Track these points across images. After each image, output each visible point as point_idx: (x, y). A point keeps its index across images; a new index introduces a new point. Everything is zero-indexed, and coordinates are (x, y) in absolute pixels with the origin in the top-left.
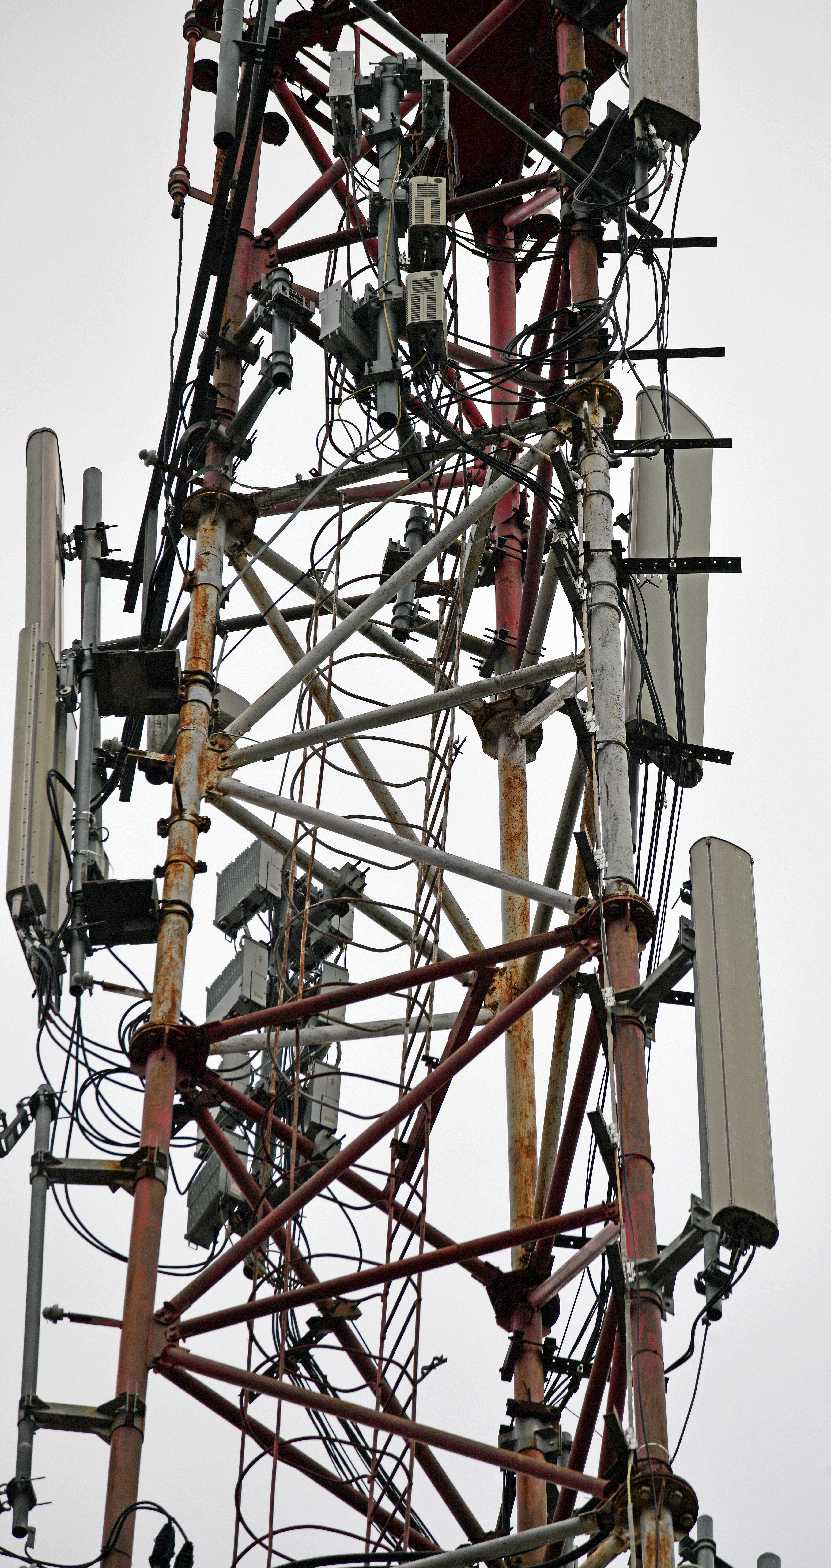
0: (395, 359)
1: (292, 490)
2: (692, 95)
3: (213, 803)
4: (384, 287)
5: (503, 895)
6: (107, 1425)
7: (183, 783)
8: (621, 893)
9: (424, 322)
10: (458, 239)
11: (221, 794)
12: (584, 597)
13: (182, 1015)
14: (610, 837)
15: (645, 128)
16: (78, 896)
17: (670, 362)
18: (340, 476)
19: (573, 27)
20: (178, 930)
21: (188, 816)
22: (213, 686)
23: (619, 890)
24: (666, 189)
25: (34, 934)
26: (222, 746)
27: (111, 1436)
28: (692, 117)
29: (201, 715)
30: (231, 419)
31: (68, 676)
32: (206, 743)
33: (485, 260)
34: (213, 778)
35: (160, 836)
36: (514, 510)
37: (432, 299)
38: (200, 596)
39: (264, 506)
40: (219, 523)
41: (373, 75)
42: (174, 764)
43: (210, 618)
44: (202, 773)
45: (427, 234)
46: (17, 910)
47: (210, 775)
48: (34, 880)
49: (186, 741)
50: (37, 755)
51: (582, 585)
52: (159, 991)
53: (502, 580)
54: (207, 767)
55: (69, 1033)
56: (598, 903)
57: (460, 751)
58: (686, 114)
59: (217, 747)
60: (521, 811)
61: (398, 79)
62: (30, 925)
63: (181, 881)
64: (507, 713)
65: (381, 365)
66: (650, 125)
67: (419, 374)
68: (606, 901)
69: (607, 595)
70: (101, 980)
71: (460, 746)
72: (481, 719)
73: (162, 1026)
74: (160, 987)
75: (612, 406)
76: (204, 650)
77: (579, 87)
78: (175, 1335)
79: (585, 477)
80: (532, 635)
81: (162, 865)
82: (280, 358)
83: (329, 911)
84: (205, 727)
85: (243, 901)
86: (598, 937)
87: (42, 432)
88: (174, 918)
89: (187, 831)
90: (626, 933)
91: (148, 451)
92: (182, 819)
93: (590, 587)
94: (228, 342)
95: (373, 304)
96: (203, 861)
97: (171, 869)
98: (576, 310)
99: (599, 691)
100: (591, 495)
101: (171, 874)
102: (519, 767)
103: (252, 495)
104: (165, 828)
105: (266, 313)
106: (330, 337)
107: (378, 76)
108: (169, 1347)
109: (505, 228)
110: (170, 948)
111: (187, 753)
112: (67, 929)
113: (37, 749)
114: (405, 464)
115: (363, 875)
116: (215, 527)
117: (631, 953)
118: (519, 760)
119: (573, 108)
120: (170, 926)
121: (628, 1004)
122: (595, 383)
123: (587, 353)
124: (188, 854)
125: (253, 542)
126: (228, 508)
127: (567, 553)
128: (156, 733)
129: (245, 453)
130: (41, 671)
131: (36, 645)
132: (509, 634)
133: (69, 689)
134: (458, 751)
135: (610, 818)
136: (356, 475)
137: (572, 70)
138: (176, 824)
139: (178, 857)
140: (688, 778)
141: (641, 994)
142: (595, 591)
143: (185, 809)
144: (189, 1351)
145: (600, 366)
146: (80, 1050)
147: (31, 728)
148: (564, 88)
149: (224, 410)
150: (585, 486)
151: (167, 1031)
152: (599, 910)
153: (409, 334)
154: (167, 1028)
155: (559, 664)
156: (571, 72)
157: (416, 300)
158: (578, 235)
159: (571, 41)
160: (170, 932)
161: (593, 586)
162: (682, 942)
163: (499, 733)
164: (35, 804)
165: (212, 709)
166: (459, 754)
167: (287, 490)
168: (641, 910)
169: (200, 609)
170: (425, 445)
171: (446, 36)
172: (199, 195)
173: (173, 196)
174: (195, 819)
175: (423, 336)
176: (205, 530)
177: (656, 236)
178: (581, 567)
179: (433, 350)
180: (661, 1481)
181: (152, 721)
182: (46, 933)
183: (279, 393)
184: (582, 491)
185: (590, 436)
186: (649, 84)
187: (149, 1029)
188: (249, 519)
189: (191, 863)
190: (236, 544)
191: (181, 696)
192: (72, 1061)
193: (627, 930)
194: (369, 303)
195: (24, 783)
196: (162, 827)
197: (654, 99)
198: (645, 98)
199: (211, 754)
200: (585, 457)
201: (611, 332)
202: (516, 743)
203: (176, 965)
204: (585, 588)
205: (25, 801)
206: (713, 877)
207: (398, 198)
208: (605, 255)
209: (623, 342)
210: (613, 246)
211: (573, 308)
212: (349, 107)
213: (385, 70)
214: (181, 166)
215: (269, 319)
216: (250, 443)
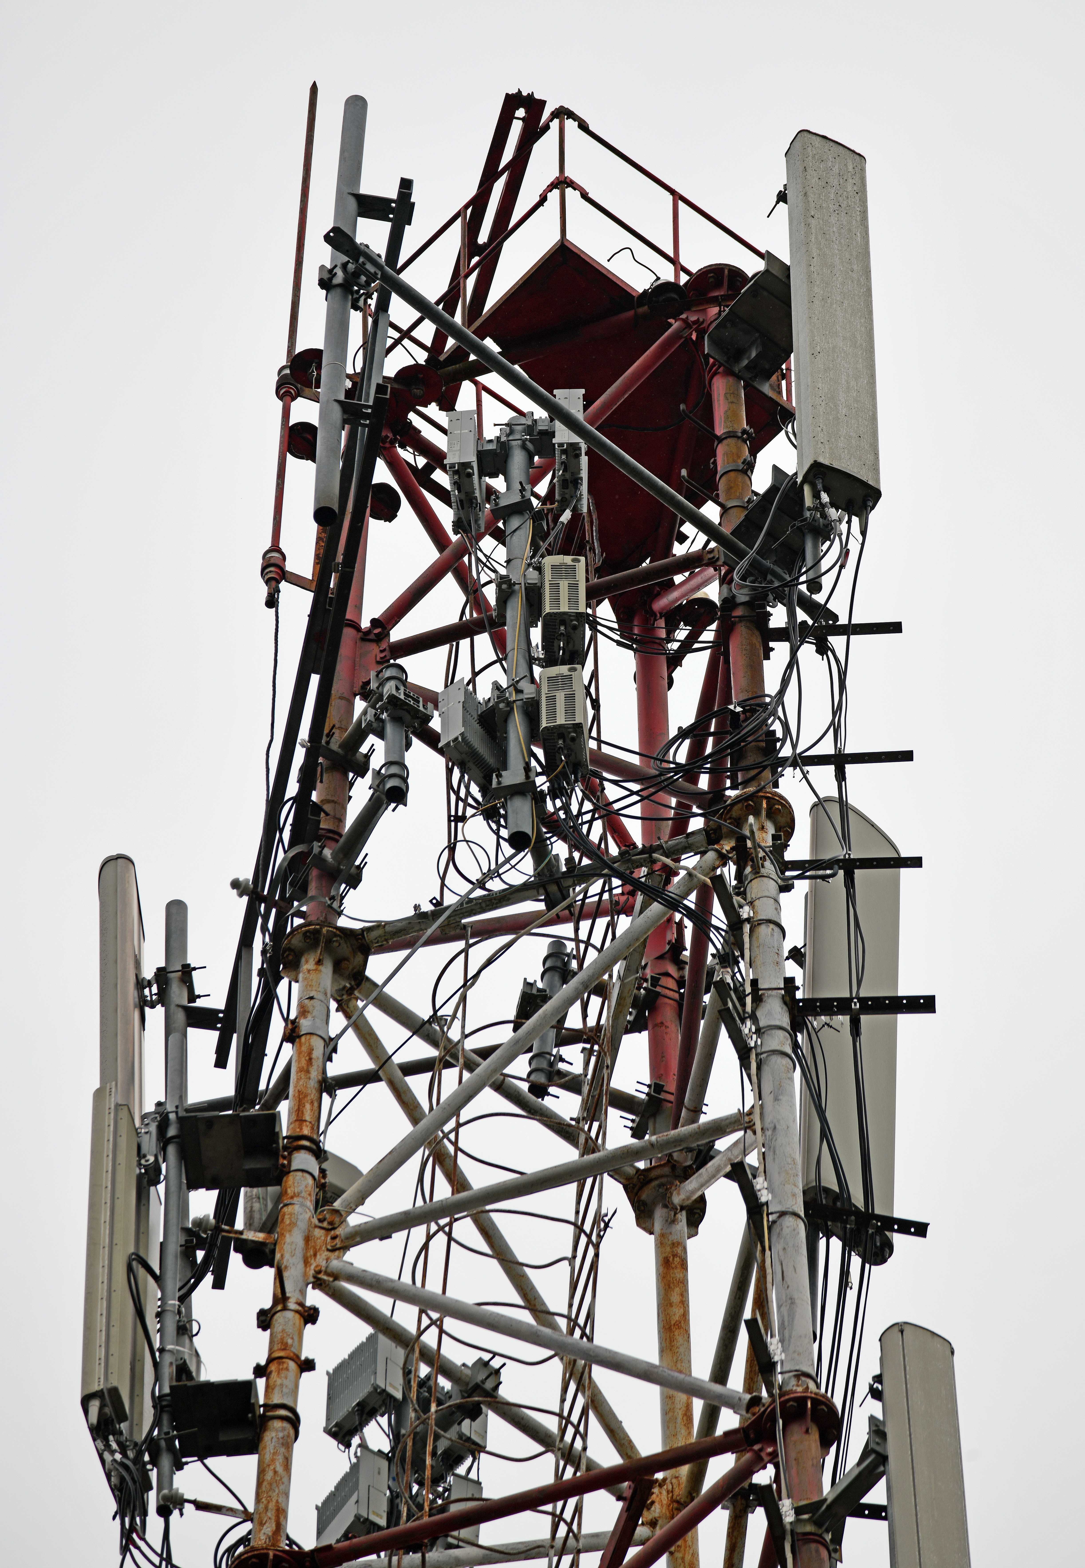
0: (527, 768)
1: (410, 923)
2: (871, 457)
3: (322, 1290)
4: (514, 685)
5: (662, 1394)
7: (286, 1267)
8: (800, 1389)
9: (561, 726)
10: (599, 628)
11: (331, 1279)
12: (752, 1044)
13: (288, 1538)
14: (786, 1324)
15: (816, 496)
16: (166, 1400)
17: (849, 768)
18: (465, 906)
19: (731, 380)
20: (283, 1438)
21: (292, 1305)
22: (319, 1153)
23: (798, 1386)
24: (842, 566)
25: (114, 1446)
26: (331, 1223)
28: (870, 483)
29: (306, 1187)
30: (337, 841)
31: (150, 1144)
32: (312, 1220)
33: (631, 653)
34: (321, 1260)
35: (260, 1330)
36: (669, 943)
37: (570, 698)
38: (304, 1048)
39: (377, 942)
40: (324, 962)
41: (498, 438)
42: (275, 1244)
43: (316, 1073)
44: (309, 1254)
45: (563, 622)
46: (94, 1418)
47: (318, 1256)
48: (114, 1382)
49: (289, 1218)
50: (115, 1236)
51: (750, 1030)
52: (261, 1510)
53: (655, 1026)
54: (314, 1247)
55: (156, 1560)
56: (774, 1401)
57: (610, 1225)
58: (865, 479)
59: (325, 1224)
60: (682, 1295)
61: (527, 443)
62: (109, 1434)
63: (285, 1382)
64: (664, 1180)
65: (512, 776)
66: (822, 493)
67: (556, 786)
68: (783, 1399)
69: (780, 1041)
70: (193, 1498)
71: (610, 1220)
72: (633, 1188)
73: (265, 1551)
74: (262, 1506)
75: (782, 820)
76: (309, 1111)
77: (739, 449)
79: (751, 904)
80: (692, 1089)
81: (263, 1362)
82: (394, 770)
83: (458, 1414)
84: (311, 1201)
85: (358, 1404)
86: (773, 1441)
87: (117, 859)
88: (277, 1424)
89: (291, 1323)
90: (807, 1436)
91: (241, 879)
92: (285, 1308)
93: (759, 1032)
94: (333, 751)
95: (502, 705)
96: (311, 1357)
97: (273, 1367)
98: (739, 709)
99: (771, 1153)
100: (759, 924)
101: (273, 1374)
102: (679, 1244)
103: (363, 930)
104: (265, 1320)
105: (377, 718)
106: (452, 744)
107: (503, 439)
109: (654, 614)
110: (273, 1460)
111: (290, 1231)
112: (152, 1439)
113: (116, 1230)
114: (542, 891)
115: (497, 1372)
116: (320, 967)
117: (812, 1459)
118: (679, 1234)
119: (732, 474)
120: (273, 1434)
121: (809, 1520)
122: (761, 794)
123: (751, 759)
124: (292, 1349)
125: (364, 985)
126: (336, 944)
127: (732, 993)
128: (254, 1209)
129: (354, 880)
130: (119, 1138)
131: (113, 1107)
132: (665, 1089)
133: (152, 1159)
134: (607, 1225)
135: (786, 1301)
136: (484, 905)
137: (731, 430)
138: (278, 1314)
139: (282, 1354)
140: (876, 1254)
141: (824, 1507)
142: (765, 1036)
143: (289, 1298)
145: (767, 774)
147: (109, 1204)
148: (721, 450)
149: (329, 831)
150: (752, 915)
151: (271, 1556)
152: (774, 1409)
153: (544, 740)
154: (271, 1554)
155: (724, 1123)
156: (729, 432)
157: (552, 699)
158: (740, 621)
159: (728, 396)
160: (273, 1440)
161: (762, 1031)
162: (872, 1445)
163: (654, 1204)
164: (113, 1294)
165: (319, 1180)
166: (608, 1229)
167: (404, 923)
168: (823, 1409)
169: (304, 1063)
170: (564, 869)
171: (583, 391)
172: (297, 581)
173: (267, 582)
174: (300, 1308)
175: (561, 742)
176: (309, 971)
177: (831, 622)
178: (749, 1008)
179: (572, 758)
181: (249, 1194)
182: (128, 1443)
183: (394, 810)
184: (748, 920)
185: (757, 856)
186: (820, 445)
187: (249, 1554)
188: (360, 957)
189: (297, 1360)
190: (345, 987)
191: (283, 1165)
193: (807, 1432)
194: (497, 703)
195: (101, 1269)
196: (263, 1318)
197: (826, 462)
198: (815, 461)
199: (318, 1233)
200: (751, 881)
201: (779, 734)
202: (675, 1215)
203: (281, 1479)
204: (753, 1033)
205: (102, 1290)
206: (908, 1368)
207: (529, 582)
208: (772, 644)
209: (794, 746)
210: (781, 635)
211: (735, 707)
212: (470, 475)
213: (512, 432)
214: (275, 547)
215: (381, 724)
216: (360, 869)
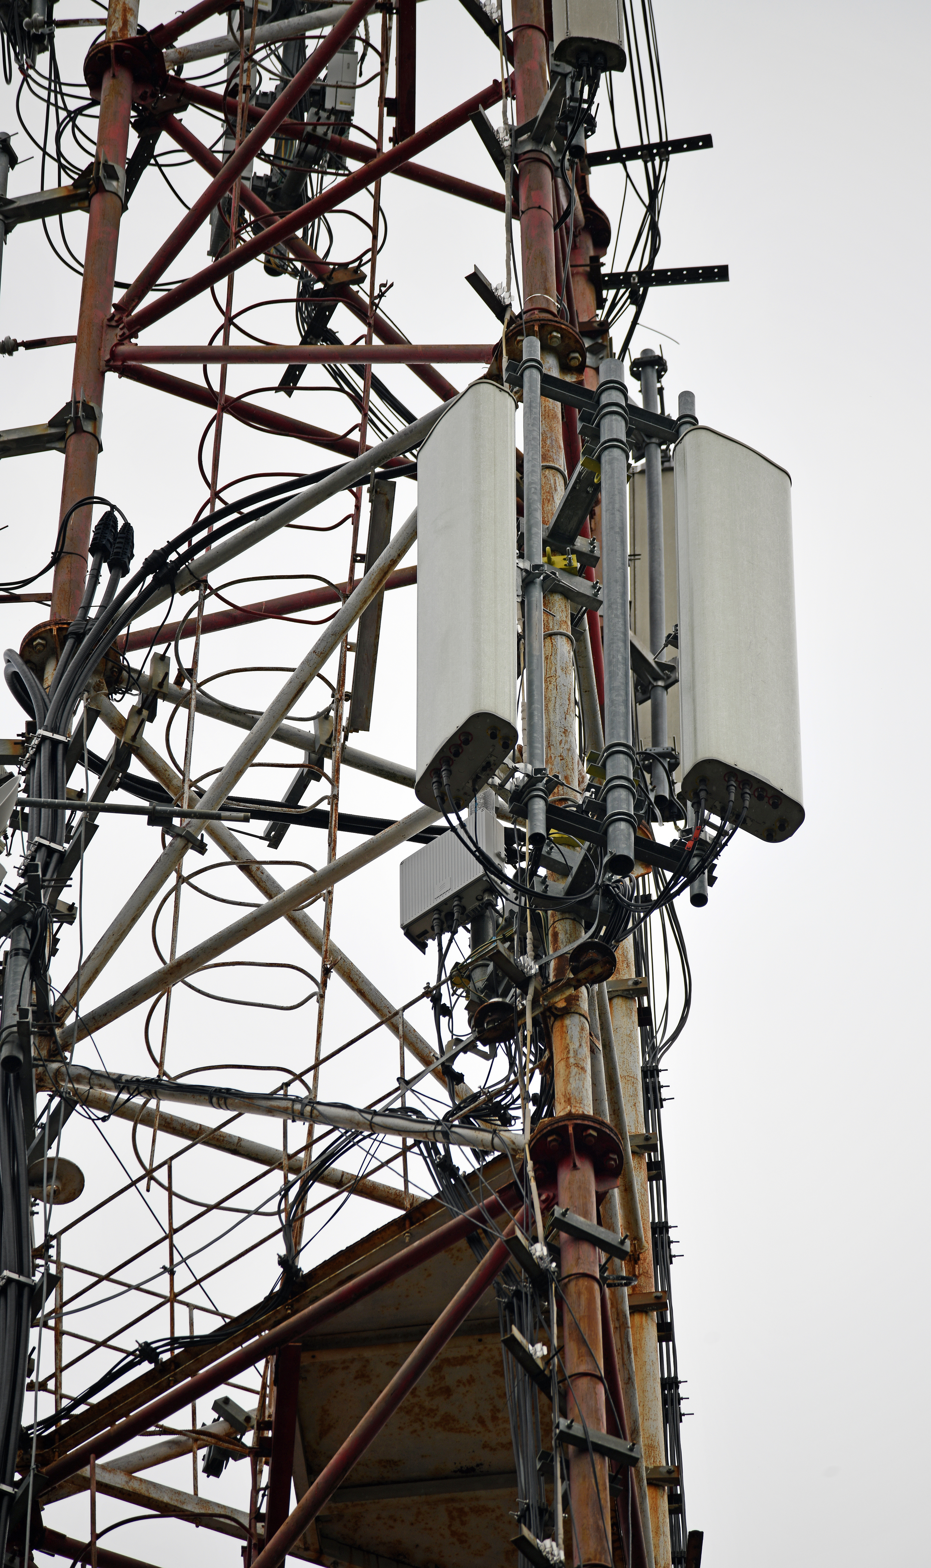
6: (61, 438)
13: (136, 27)
27: (65, 447)
55: (46, 83)
73: (107, 45)
78: (124, 334)
108: (116, 345)
144: (137, 344)
146: (59, 96)
151: (112, 48)
154: (112, 45)
180: (534, 326)
187: (95, 51)
192: (52, 109)
